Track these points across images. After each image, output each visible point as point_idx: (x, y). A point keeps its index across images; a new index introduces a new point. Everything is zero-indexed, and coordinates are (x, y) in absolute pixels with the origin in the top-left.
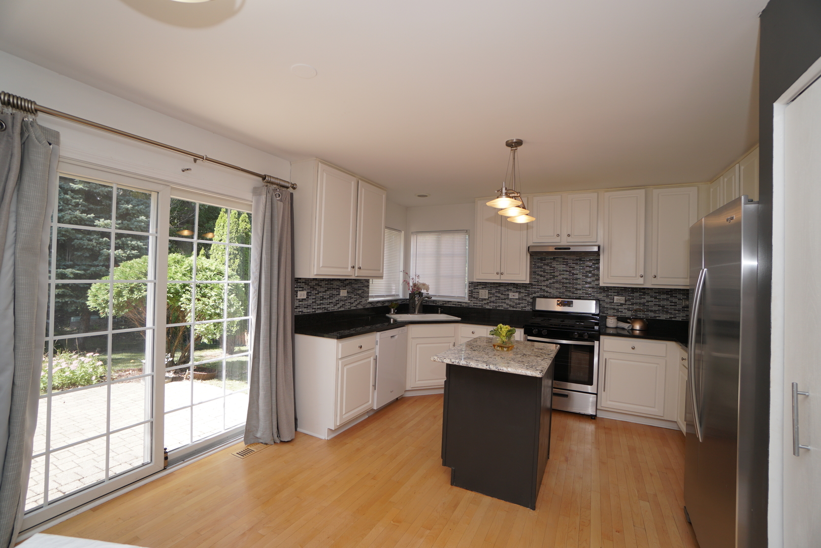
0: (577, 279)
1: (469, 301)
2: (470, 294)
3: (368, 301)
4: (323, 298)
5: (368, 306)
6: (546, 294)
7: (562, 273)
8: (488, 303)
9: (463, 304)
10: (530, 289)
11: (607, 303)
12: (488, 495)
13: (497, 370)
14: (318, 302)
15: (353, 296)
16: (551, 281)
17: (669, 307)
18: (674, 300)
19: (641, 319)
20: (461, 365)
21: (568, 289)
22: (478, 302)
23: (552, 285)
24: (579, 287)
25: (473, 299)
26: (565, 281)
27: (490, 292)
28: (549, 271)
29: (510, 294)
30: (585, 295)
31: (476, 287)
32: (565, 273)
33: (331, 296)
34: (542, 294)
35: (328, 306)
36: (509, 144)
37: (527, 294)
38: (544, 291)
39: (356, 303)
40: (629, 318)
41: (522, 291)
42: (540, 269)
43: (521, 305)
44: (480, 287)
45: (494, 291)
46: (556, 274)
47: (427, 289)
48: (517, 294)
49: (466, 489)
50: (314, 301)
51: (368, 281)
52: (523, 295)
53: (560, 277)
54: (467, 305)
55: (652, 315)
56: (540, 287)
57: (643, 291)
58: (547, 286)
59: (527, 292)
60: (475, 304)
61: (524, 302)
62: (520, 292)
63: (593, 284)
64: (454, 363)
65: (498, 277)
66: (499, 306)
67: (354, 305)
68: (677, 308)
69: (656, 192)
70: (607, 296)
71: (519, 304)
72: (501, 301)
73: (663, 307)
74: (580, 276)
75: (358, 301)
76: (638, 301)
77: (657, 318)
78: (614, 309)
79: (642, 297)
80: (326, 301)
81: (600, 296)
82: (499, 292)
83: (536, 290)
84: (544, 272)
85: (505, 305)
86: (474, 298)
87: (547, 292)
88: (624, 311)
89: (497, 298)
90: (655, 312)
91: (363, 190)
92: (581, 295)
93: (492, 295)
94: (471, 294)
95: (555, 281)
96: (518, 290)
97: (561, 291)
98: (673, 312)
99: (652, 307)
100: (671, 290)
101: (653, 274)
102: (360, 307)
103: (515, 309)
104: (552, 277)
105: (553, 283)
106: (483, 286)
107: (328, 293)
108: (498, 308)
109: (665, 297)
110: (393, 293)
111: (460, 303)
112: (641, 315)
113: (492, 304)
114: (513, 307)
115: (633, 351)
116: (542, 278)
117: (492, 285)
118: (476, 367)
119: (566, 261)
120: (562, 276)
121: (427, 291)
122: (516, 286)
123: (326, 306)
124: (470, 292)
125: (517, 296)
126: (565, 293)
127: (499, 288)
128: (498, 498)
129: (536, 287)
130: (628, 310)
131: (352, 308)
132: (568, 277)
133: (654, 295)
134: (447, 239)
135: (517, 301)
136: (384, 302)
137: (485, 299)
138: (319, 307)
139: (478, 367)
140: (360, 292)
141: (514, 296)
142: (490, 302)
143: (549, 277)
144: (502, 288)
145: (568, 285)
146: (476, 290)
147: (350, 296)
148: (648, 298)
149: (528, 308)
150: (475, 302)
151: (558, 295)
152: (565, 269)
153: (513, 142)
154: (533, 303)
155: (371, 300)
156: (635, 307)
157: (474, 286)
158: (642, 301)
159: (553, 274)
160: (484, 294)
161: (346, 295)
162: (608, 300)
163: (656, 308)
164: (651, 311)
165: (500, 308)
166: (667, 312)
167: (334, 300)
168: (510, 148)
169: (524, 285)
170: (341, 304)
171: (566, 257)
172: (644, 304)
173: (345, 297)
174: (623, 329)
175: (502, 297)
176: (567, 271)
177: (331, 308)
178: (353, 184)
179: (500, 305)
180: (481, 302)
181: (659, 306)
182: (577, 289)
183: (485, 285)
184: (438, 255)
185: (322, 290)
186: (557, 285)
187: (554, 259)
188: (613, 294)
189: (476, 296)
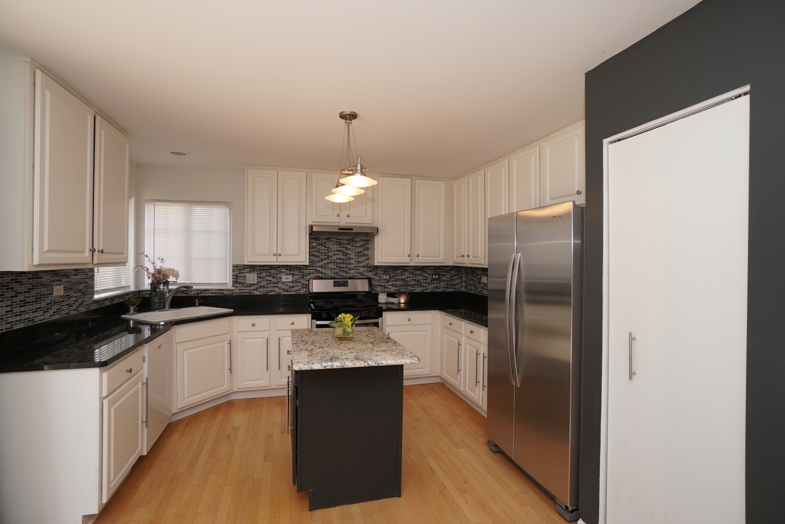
0: (350, 259)
1: (234, 288)
2: (234, 280)
3: (93, 300)
4: (25, 303)
5: (93, 307)
6: (320, 275)
7: (336, 253)
8: (257, 289)
9: (225, 292)
10: (305, 271)
11: (376, 281)
12: (353, 503)
13: (376, 365)
14: (17, 310)
15: (72, 294)
16: (325, 262)
17: (422, 281)
18: (426, 275)
19: (405, 293)
20: (335, 368)
21: (342, 269)
22: (245, 288)
23: (327, 265)
24: (351, 266)
25: (238, 285)
26: (339, 261)
27: (259, 275)
28: (323, 252)
29: (283, 277)
30: (357, 275)
31: (242, 271)
32: (339, 253)
33: (39, 298)
34: (317, 275)
35: (35, 314)
36: (343, 116)
37: (301, 276)
38: (319, 271)
39: (77, 304)
40: (396, 293)
41: (296, 272)
42: (314, 250)
43: (296, 288)
44: (246, 270)
45: (263, 275)
46: (331, 254)
47: (177, 276)
48: (291, 277)
49: (328, 508)
50: (9, 309)
51: (92, 270)
52: (297, 277)
53: (334, 258)
54: (231, 293)
55: (410, 288)
56: (314, 268)
57: (403, 268)
58: (322, 267)
59: (301, 274)
60: (241, 291)
61: (298, 284)
62: (293, 275)
63: (364, 264)
64: (327, 368)
65: (274, 259)
66: (270, 291)
67: (74, 307)
68: (427, 281)
69: (418, 182)
70: (376, 274)
71: (293, 287)
72: (272, 285)
73: (418, 281)
74: (352, 256)
75: (80, 301)
76: (400, 277)
77: (414, 291)
78: (382, 286)
79: (403, 273)
80: (31, 307)
81: (370, 275)
82: (270, 276)
83: (311, 271)
84: (319, 252)
85: (277, 290)
86: (240, 283)
87: (322, 273)
88: (390, 287)
89: (268, 282)
90: (412, 286)
91: (103, 131)
92: (354, 275)
93: (262, 279)
94: (236, 279)
95: (329, 261)
96: (292, 272)
97: (336, 271)
98: (425, 285)
99: (410, 281)
100: (424, 267)
101: (416, 255)
102: (82, 309)
103: (288, 293)
104: (326, 257)
105: (328, 263)
106: (251, 269)
107: (33, 292)
108: (269, 293)
109: (419, 272)
110: (123, 284)
111: (221, 291)
112: (403, 289)
113: (262, 289)
114: (287, 291)
115: (409, 323)
116: (317, 259)
117: (262, 268)
118: (353, 366)
119: (339, 241)
120: (337, 256)
121: (177, 279)
122: (289, 268)
123: (31, 315)
124: (234, 277)
125: (290, 278)
126: (340, 273)
127: (269, 271)
128: (364, 502)
129: (311, 268)
130: (393, 286)
131: (72, 313)
132: (341, 256)
133: (412, 271)
134: (200, 212)
135: (291, 284)
136: (112, 298)
137: (254, 285)
138: (18, 318)
139: (355, 366)
140: (81, 287)
141: (287, 278)
142: (260, 287)
143: (324, 257)
144: (273, 271)
145: (342, 265)
146: (242, 275)
147: (68, 294)
148: (407, 274)
149: (303, 291)
150: (241, 288)
151: (333, 275)
152: (339, 249)
153: (347, 115)
154: (307, 286)
155: (96, 297)
156: (399, 283)
157: (239, 270)
158: (404, 277)
159: (327, 254)
160: (252, 278)
161: (62, 293)
162: (376, 278)
163: (413, 283)
164: (410, 285)
165: (272, 293)
166: (421, 286)
167: (44, 304)
168: (344, 121)
169: (298, 266)
170: (54, 309)
171: (339, 237)
172: (404, 280)
173: (61, 297)
174: (393, 303)
175: (274, 280)
176: (340, 251)
177: (40, 318)
178: (90, 119)
179: (272, 289)
180: (248, 288)
181: (415, 280)
182: (350, 269)
183: (252, 268)
184: (188, 232)
185: (23, 288)
186: (331, 266)
187: (328, 239)
188: (381, 272)
189: (242, 281)
